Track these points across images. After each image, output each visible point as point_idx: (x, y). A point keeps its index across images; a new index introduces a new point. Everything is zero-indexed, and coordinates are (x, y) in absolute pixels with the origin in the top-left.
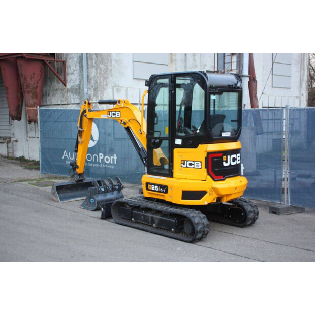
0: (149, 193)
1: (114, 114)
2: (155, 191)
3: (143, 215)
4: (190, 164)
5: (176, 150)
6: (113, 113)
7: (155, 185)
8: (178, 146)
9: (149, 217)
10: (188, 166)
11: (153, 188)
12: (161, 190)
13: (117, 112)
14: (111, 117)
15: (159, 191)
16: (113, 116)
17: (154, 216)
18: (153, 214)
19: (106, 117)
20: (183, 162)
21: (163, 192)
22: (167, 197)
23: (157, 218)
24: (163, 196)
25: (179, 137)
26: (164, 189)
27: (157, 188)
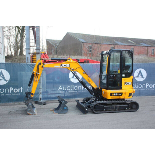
0: (112, 97)
1: (65, 65)
2: (116, 96)
3: (110, 107)
4: (128, 83)
5: (123, 79)
7: (116, 93)
8: (124, 77)
9: (114, 107)
10: (127, 84)
11: (115, 94)
12: (119, 95)
14: (63, 67)
15: (117, 96)
16: (64, 66)
17: (116, 106)
18: (115, 105)
19: (59, 67)
20: (125, 83)
21: (120, 95)
22: (122, 97)
23: (118, 106)
24: (120, 97)
25: (124, 74)
26: (121, 94)
27: (117, 94)
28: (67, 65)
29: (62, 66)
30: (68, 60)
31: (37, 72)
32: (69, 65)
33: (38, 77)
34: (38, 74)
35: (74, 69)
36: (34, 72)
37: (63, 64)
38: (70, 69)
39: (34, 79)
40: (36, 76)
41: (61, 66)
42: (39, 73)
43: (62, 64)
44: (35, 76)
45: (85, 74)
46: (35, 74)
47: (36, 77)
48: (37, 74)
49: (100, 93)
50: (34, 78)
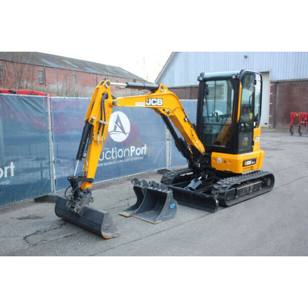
1: (154, 102)
6: (153, 100)
12: (253, 163)
13: (158, 100)
14: (151, 105)
16: (153, 104)
19: (144, 106)
21: (254, 164)
28: (158, 102)
29: (149, 104)
30: (160, 89)
31: (101, 119)
32: (161, 100)
33: (103, 132)
34: (104, 125)
35: (170, 112)
36: (92, 120)
37: (151, 99)
38: (164, 110)
39: (95, 139)
40: (99, 129)
41: (148, 102)
42: (105, 121)
43: (149, 99)
44: (95, 129)
45: (187, 122)
46: (94, 124)
47: (98, 133)
48: (101, 124)
49: (206, 162)
50: (94, 137)
